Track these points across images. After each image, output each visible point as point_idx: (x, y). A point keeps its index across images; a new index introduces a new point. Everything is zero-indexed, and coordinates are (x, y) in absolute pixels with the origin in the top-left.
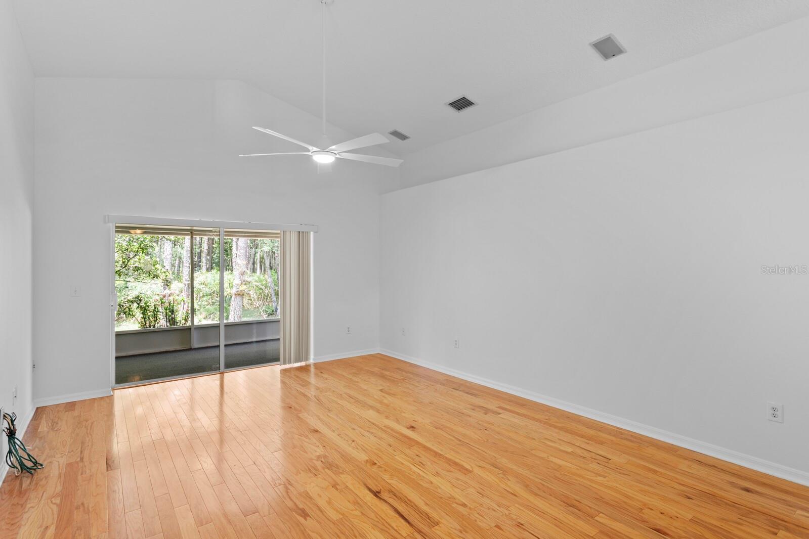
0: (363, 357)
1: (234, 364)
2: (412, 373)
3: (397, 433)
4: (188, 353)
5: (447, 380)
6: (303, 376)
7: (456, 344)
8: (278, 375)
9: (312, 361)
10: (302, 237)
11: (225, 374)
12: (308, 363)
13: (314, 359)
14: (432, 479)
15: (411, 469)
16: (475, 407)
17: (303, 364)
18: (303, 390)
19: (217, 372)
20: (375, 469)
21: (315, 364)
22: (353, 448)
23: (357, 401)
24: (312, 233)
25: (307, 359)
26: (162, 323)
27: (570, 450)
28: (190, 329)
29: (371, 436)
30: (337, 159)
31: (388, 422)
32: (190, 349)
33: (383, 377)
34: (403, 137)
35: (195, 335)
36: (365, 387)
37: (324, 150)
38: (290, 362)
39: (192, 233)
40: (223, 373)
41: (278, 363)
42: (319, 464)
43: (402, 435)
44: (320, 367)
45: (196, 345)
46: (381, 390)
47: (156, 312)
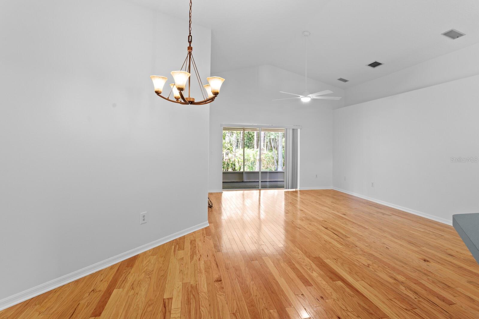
0: (324, 190)
1: (264, 187)
2: (348, 198)
3: (338, 215)
4: (242, 183)
5: (367, 202)
6: (295, 194)
7: (373, 185)
8: (284, 193)
9: (298, 189)
10: (294, 131)
11: (261, 191)
12: (296, 190)
13: (299, 188)
14: (350, 228)
15: (341, 225)
16: (378, 212)
17: (294, 190)
18: (295, 198)
19: (258, 189)
20: (326, 222)
21: (300, 191)
22: (318, 217)
23: (320, 204)
24: (299, 130)
25: (296, 188)
26: (230, 170)
27: (423, 230)
28: (243, 173)
29: (325, 215)
30: (311, 99)
31: (333, 212)
32: (243, 182)
33: (333, 198)
34: (345, 81)
35: (245, 175)
36: (324, 200)
37: (306, 96)
38: (289, 189)
39: (244, 130)
40: (260, 190)
41: (284, 188)
42: (303, 218)
43: (339, 216)
44: (302, 192)
45: (245, 181)
46: (332, 202)
47: (228, 165)
